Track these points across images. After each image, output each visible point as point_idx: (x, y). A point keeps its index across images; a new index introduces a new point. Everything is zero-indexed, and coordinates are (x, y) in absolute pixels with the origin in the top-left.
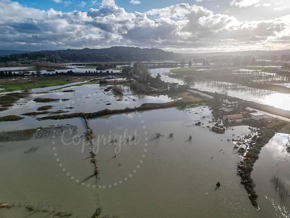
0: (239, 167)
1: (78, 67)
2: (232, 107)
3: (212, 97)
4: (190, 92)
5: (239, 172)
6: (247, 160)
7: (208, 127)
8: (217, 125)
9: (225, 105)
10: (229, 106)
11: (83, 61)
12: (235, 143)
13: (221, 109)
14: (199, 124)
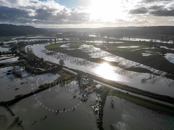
0: (98, 122)
2: (87, 82)
4: (64, 70)
5: (98, 125)
6: (100, 117)
7: (80, 98)
8: (83, 96)
9: (84, 81)
12: (93, 107)
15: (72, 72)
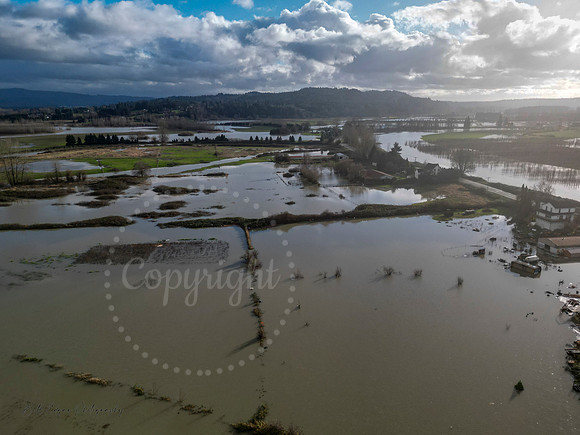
0: (570, 354)
1: (236, 130)
2: (561, 220)
3: (514, 197)
4: (464, 185)
5: (570, 364)
7: (502, 261)
8: (522, 257)
9: (544, 215)
10: (553, 218)
11: (245, 118)
12: (563, 300)
13: (533, 224)
14: (480, 253)
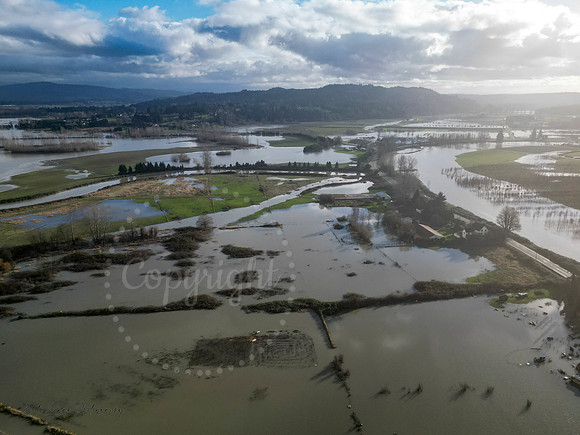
7: (562, 372)
15: (546, 261)
